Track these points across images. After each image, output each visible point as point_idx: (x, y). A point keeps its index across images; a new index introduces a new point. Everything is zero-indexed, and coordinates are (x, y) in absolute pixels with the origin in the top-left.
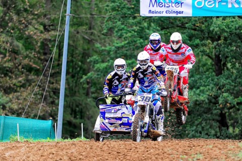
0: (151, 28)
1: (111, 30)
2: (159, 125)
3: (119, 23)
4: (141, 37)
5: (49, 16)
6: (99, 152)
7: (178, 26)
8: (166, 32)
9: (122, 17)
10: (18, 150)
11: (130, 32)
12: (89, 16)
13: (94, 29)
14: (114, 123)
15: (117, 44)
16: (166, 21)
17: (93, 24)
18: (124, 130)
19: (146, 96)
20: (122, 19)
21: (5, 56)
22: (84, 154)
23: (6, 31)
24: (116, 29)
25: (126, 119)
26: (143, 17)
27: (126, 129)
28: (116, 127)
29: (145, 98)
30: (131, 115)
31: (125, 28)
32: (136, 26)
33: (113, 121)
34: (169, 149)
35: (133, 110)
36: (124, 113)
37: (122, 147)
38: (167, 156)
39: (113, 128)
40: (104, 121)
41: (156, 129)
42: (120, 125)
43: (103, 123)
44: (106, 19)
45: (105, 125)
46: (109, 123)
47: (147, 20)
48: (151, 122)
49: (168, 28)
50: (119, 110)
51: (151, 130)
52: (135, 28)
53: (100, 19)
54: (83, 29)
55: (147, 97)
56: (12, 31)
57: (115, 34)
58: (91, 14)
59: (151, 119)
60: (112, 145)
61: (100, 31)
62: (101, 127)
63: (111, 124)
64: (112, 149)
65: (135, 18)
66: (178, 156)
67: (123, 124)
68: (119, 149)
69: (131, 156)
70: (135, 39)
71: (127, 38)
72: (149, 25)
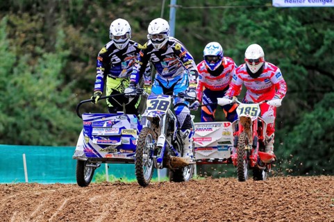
0: (288, 23)
1: (232, 26)
2: (186, 147)
3: (243, 17)
4: (275, 36)
5: (146, 9)
6: (218, 195)
7: (325, 19)
8: (309, 28)
9: (248, 9)
10: (106, 195)
11: (259, 29)
12: (202, 7)
13: (209, 25)
14: (108, 146)
15: (241, 45)
16: (308, 13)
17: (208, 18)
18: (124, 156)
19: (160, 100)
20: (247, 11)
21: (87, 64)
22: (197, 198)
23: (87, 30)
24: (240, 25)
25: (128, 139)
26: (277, 8)
27: (128, 156)
28: (111, 151)
29: (158, 104)
30: (136, 131)
31: (253, 23)
32: (267, 20)
33: (105, 141)
34: (315, 190)
35: (139, 123)
36: (124, 128)
37: (250, 188)
38: (313, 199)
39: (106, 153)
40: (90, 141)
41: (180, 154)
42: (118, 148)
43: (89, 144)
44: (225, 12)
45: (92, 148)
46: (100, 145)
47: (283, 12)
48: (169, 143)
49: (311, 22)
50: (115, 123)
51: (171, 157)
52: (265, 23)
53: (217, 12)
54: (194, 25)
55: (162, 102)
56: (96, 30)
57: (238, 31)
58: (206, 5)
59: (170, 138)
60: (236, 186)
61: (218, 28)
62: (85, 151)
63: (103, 146)
64: (237, 191)
65: (265, 9)
66: (328, 199)
67: (123, 147)
68: (246, 191)
69: (262, 200)
70: (266, 39)
71: (254, 36)
72: (286, 19)
